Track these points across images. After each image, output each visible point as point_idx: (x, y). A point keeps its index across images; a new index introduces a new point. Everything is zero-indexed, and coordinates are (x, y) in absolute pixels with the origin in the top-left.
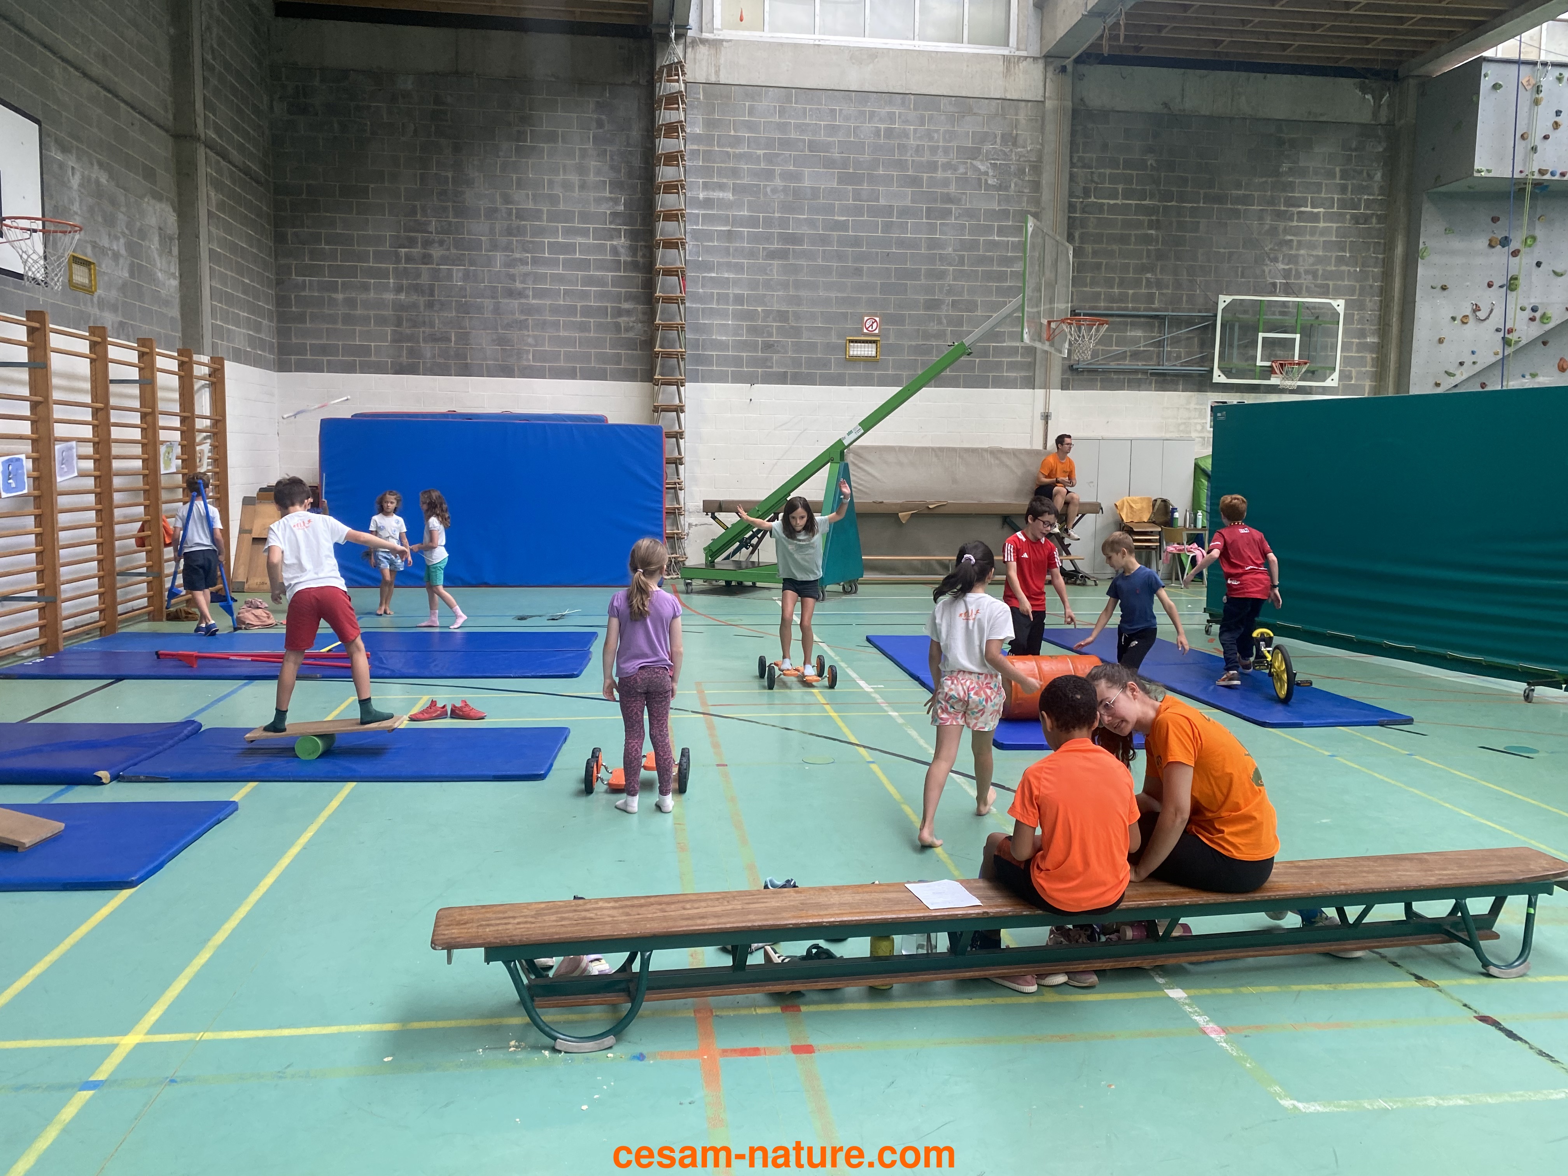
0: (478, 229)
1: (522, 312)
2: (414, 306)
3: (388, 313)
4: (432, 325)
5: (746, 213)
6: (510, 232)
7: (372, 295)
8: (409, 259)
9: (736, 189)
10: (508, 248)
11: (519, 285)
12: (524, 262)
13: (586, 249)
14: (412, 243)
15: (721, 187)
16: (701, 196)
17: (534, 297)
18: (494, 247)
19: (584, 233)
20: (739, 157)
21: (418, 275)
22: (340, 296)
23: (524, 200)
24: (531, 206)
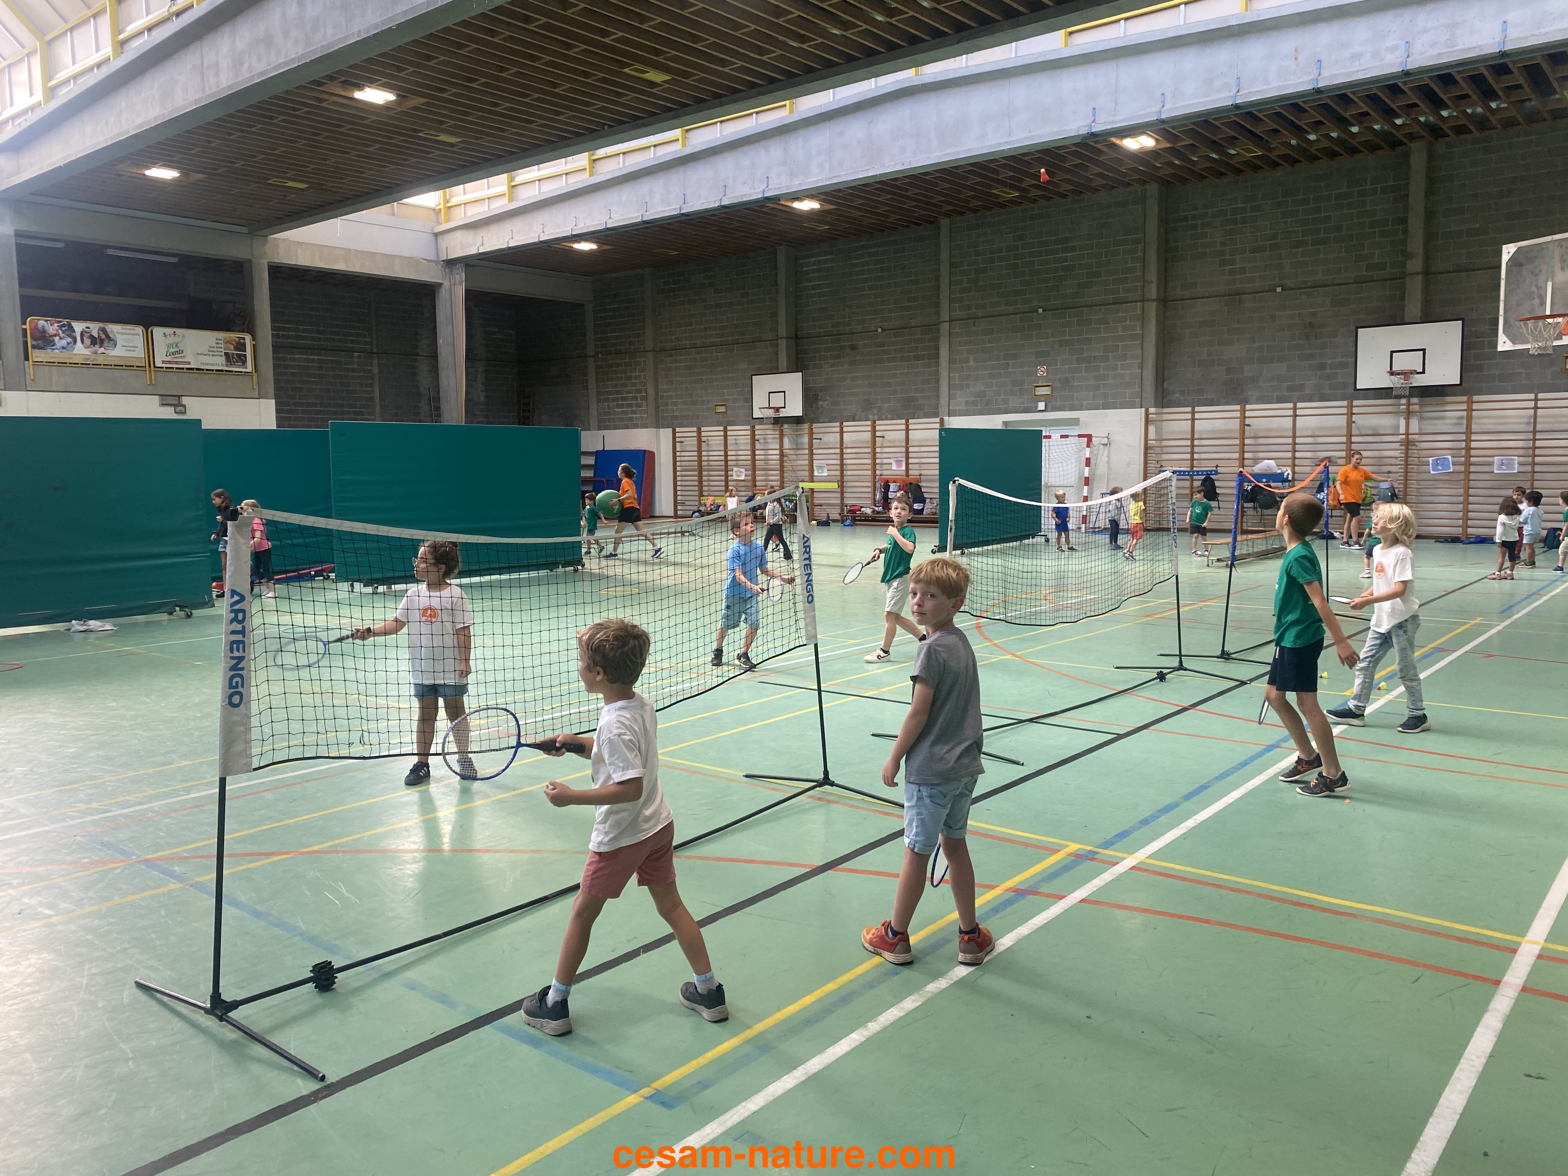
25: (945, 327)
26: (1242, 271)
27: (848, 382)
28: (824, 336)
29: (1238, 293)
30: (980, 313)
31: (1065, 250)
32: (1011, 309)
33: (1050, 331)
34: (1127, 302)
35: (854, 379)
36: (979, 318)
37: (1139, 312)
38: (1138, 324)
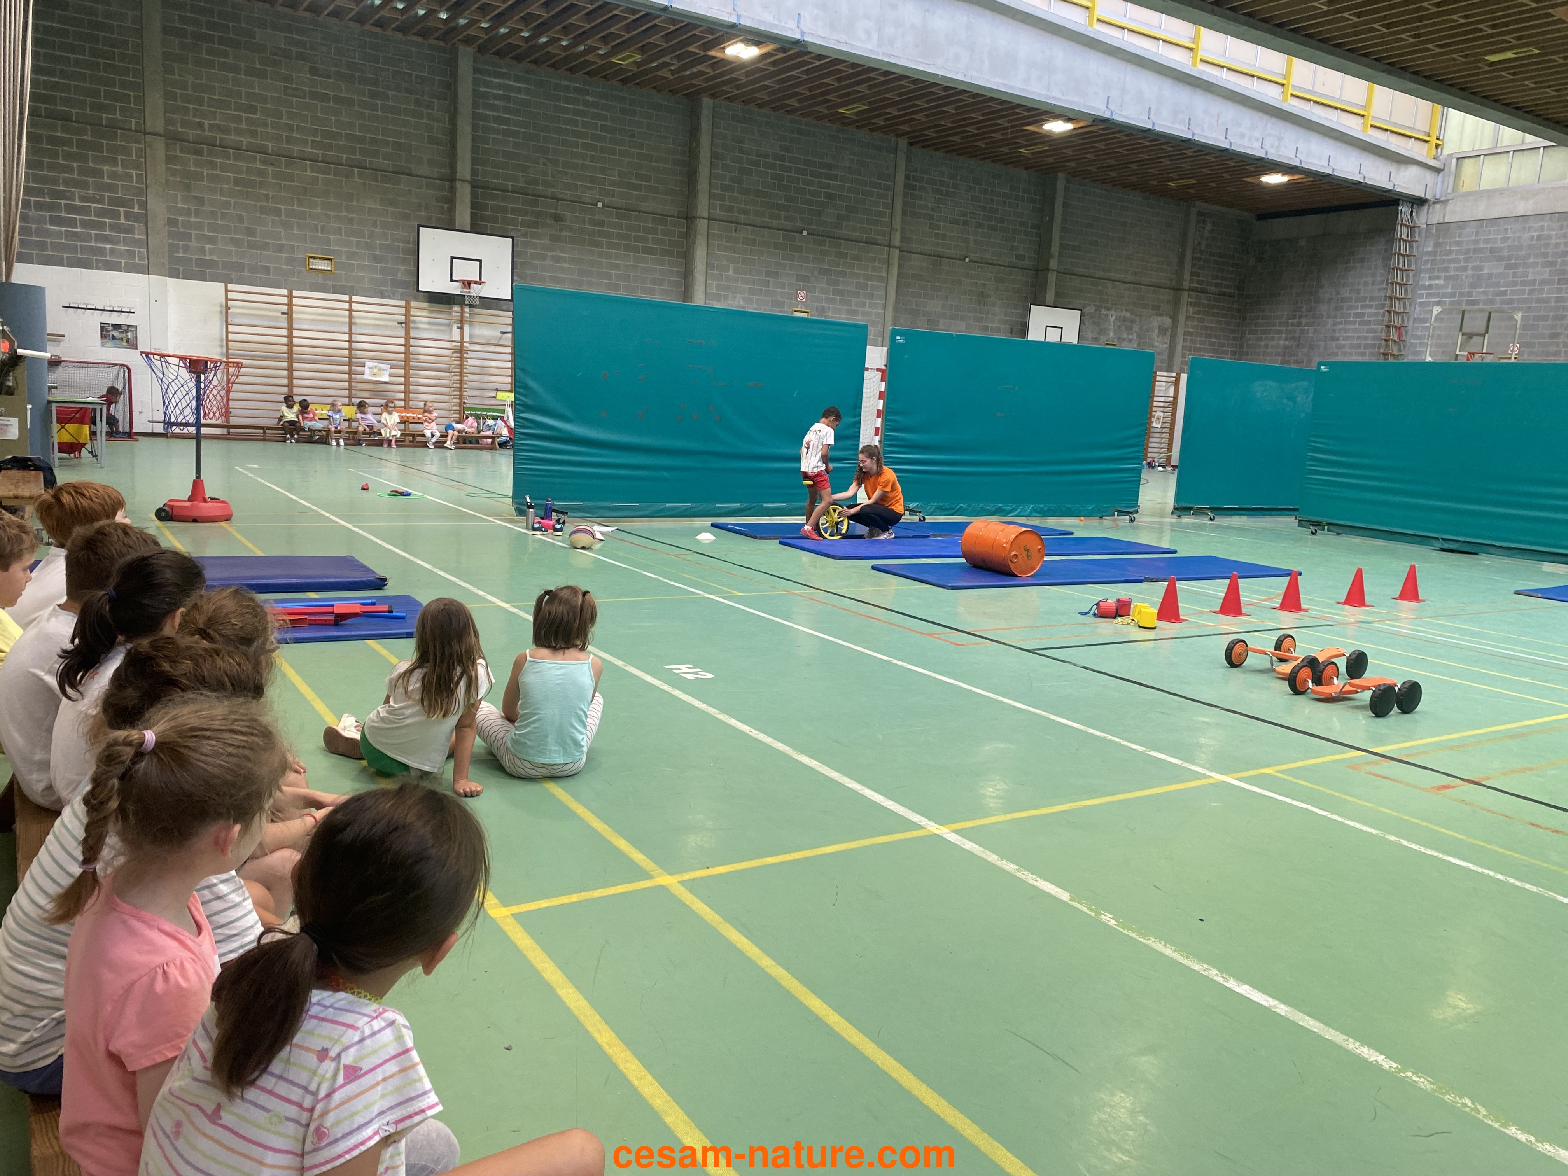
0: (1323, 308)
1: (1337, 348)
2: (1291, 346)
3: (1280, 350)
4: (1297, 355)
5: (1449, 290)
6: (1336, 309)
7: (1275, 342)
8: (1292, 325)
9: (1446, 278)
10: (1335, 317)
11: (1337, 335)
12: (1340, 323)
13: (1370, 315)
14: (1294, 317)
15: (1438, 278)
16: (1427, 283)
17: (1343, 340)
18: (1329, 317)
19: (1371, 307)
20: (1450, 261)
21: (1295, 332)
22: (1263, 343)
23: (1345, 293)
24: (1348, 295)
25: (702, 225)
26: (944, 237)
27: (548, 262)
28: (512, 192)
29: (939, 256)
30: (742, 218)
31: (829, 177)
32: (774, 223)
33: (811, 256)
34: (877, 244)
35: (557, 259)
36: (741, 224)
37: (885, 256)
38: (885, 266)
